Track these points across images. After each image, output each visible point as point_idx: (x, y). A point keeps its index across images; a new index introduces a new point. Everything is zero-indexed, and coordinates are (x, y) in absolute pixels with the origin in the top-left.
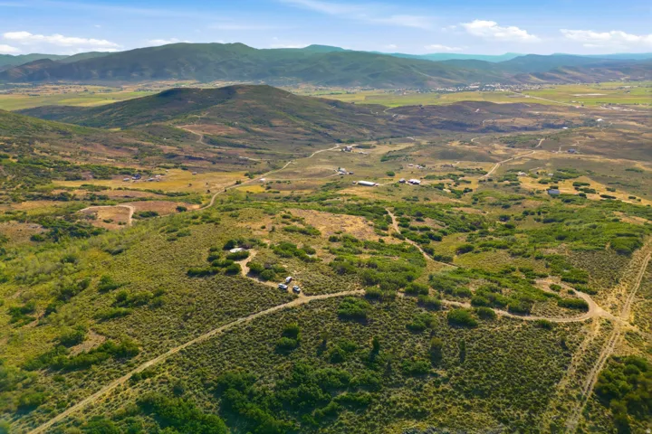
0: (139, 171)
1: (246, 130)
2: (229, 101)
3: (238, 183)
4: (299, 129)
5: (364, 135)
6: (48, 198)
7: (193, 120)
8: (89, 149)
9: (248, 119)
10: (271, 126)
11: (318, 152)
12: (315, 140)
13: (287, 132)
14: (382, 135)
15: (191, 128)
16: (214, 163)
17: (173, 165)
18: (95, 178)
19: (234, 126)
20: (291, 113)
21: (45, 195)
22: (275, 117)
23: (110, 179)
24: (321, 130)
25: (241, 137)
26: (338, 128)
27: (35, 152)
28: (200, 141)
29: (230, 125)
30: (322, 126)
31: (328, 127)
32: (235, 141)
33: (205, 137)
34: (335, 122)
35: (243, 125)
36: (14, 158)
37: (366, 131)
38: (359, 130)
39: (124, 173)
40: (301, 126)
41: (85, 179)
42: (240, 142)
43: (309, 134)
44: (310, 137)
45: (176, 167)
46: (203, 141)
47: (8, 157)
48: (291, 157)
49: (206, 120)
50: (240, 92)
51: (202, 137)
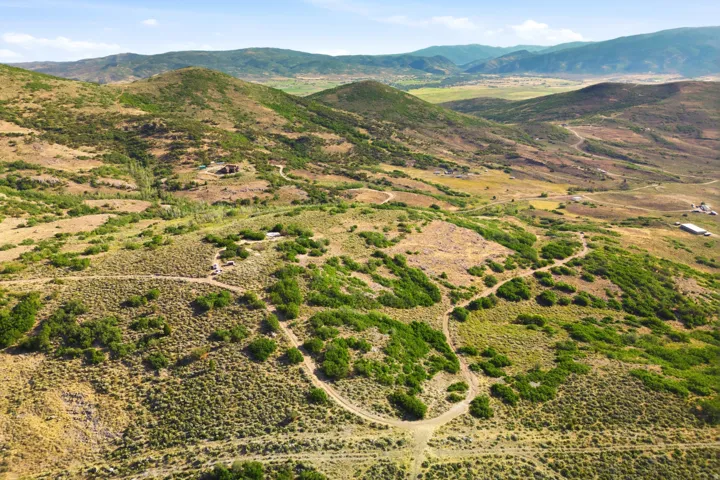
0: (459, 166)
1: (656, 139)
2: (663, 101)
3: (543, 196)
6: (347, 175)
8: (446, 141)
9: (672, 126)
16: (552, 171)
17: (498, 166)
18: (415, 166)
21: (349, 172)
23: (425, 169)
25: (638, 146)
28: (575, 146)
29: (637, 131)
32: (620, 150)
33: (586, 141)
35: (657, 132)
36: (372, 140)
41: (404, 166)
42: (625, 152)
45: (500, 168)
46: (580, 146)
47: (368, 138)
48: (675, 180)
49: (610, 123)
50: (685, 91)
51: (581, 142)
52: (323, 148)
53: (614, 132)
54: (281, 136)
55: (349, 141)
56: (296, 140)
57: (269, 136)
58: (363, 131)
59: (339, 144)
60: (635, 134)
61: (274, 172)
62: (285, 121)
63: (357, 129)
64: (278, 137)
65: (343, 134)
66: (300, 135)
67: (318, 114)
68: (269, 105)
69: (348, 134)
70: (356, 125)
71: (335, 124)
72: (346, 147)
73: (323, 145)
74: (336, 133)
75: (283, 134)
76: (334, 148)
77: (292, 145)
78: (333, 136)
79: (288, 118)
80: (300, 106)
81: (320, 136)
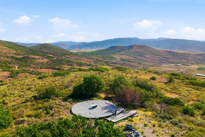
0: (93, 65)
1: (135, 58)
2: (131, 49)
4: (155, 58)
5: (184, 62)
7: (117, 54)
9: (136, 55)
10: (145, 57)
11: (164, 65)
12: (162, 62)
13: (150, 59)
14: (192, 62)
15: (116, 56)
18: (77, 66)
19: (131, 56)
20: (153, 53)
21: (53, 67)
22: (146, 54)
23: (82, 66)
24: (165, 59)
25: (133, 59)
26: (172, 59)
27: (63, 57)
28: (118, 60)
29: (130, 56)
30: (165, 58)
31: (168, 58)
32: (131, 60)
33: (120, 59)
34: (170, 57)
35: (134, 56)
36: (56, 58)
37: (184, 60)
38: (181, 60)
39: (88, 65)
40: (156, 57)
41: (74, 66)
42: (133, 61)
43: (160, 60)
44: (160, 61)
45: (107, 65)
47: (54, 58)
48: (153, 66)
49: (122, 54)
50: (135, 47)
51: (119, 59)
52: (35, 61)
53: (125, 56)
54: (14, 57)
55: (46, 58)
56: (22, 58)
57: (7, 57)
58: (51, 55)
59: (42, 59)
60: (130, 57)
61: (13, 68)
62: (15, 52)
63: (48, 55)
64: (12, 57)
65: (43, 56)
66: (23, 56)
67: (30, 50)
68: (6, 46)
69: (45, 56)
70: (47, 54)
71: (38, 53)
72: (45, 60)
73: (35, 59)
74: (40, 56)
75: (15, 56)
76: (41, 61)
77: (20, 60)
78: (38, 57)
79: (17, 51)
80: (21, 47)
81: (33, 57)
